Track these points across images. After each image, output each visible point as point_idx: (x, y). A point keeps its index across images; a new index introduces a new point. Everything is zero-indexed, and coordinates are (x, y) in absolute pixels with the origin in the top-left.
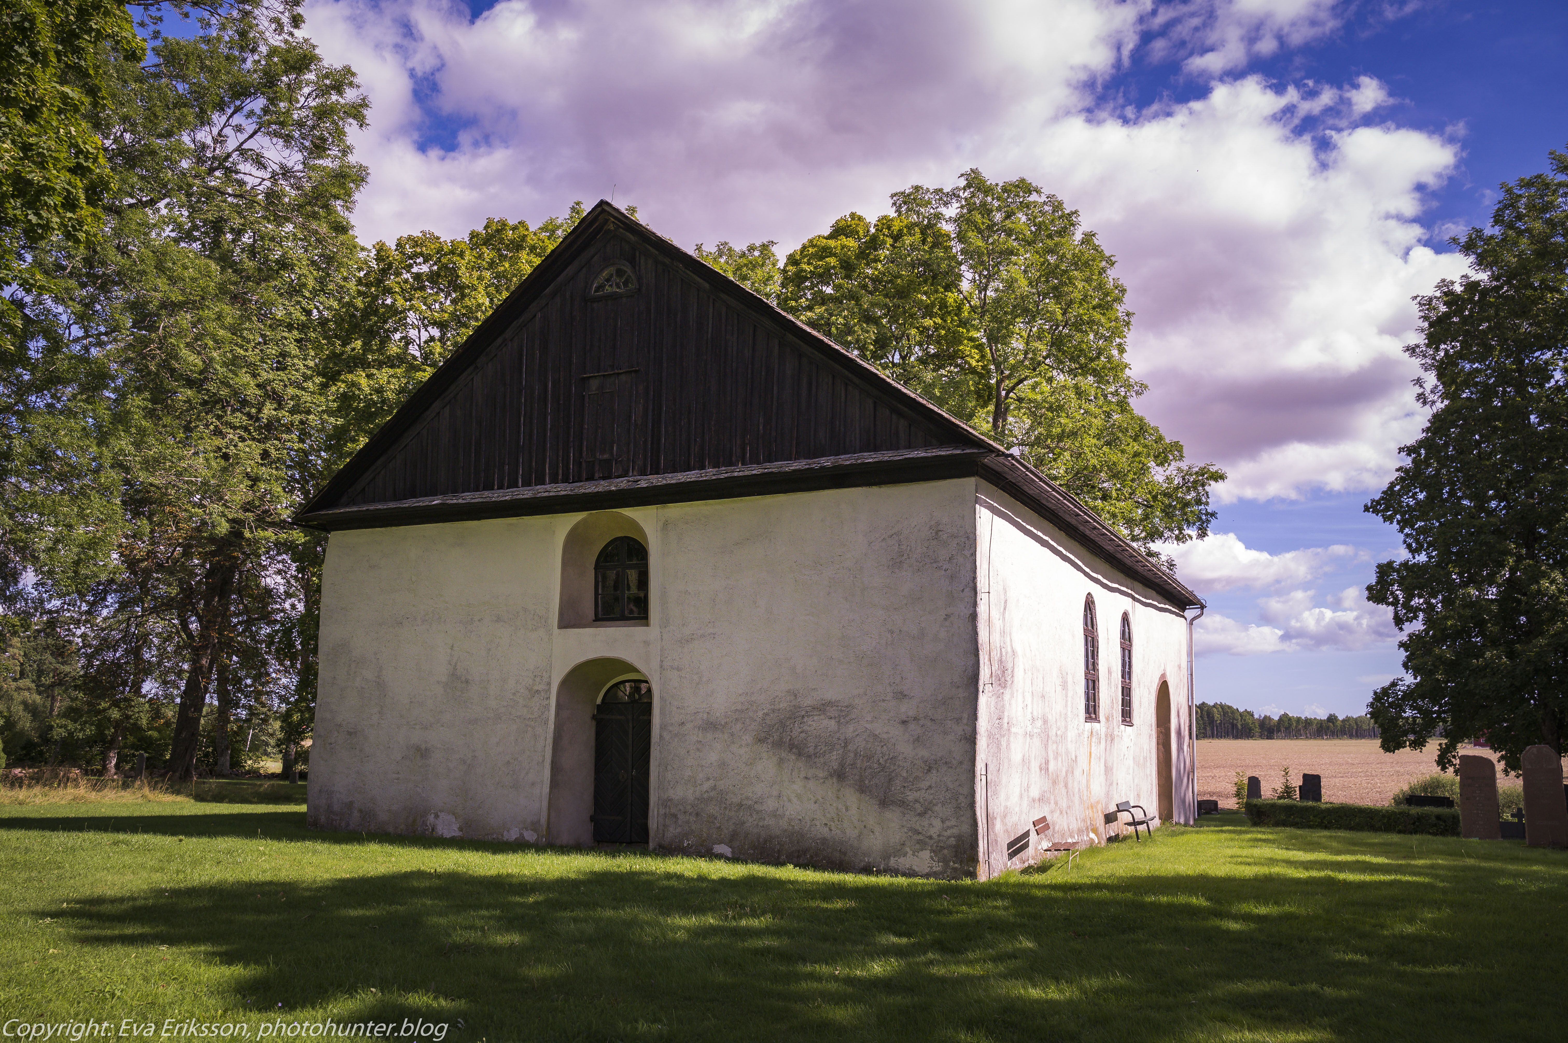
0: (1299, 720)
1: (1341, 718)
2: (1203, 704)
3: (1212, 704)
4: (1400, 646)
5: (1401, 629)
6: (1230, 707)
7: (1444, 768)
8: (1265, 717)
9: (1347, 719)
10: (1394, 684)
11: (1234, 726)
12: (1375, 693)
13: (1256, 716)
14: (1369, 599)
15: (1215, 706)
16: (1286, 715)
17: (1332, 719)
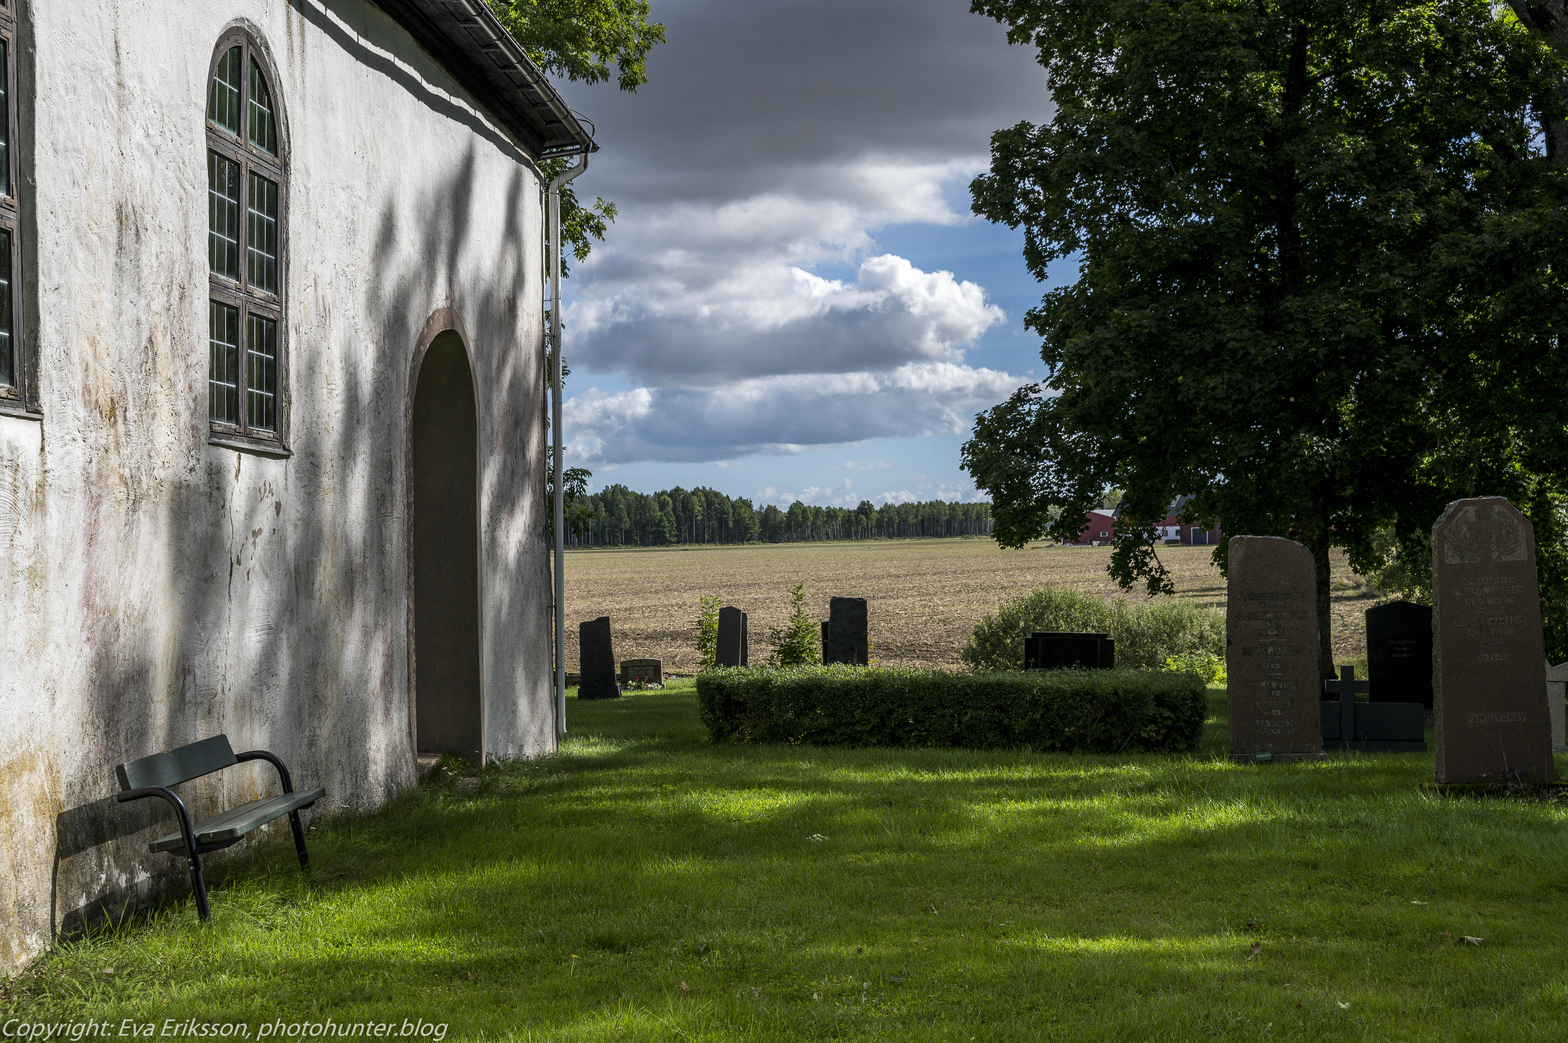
0: (818, 510)
1: (877, 508)
2: (677, 489)
3: (689, 489)
4: (1028, 323)
5: (1041, 275)
6: (717, 494)
7: (1125, 583)
8: (770, 508)
9: (888, 508)
10: (1020, 398)
11: (722, 522)
12: (981, 420)
13: (756, 507)
14: (977, 209)
15: (695, 492)
16: (798, 504)
17: (865, 508)
